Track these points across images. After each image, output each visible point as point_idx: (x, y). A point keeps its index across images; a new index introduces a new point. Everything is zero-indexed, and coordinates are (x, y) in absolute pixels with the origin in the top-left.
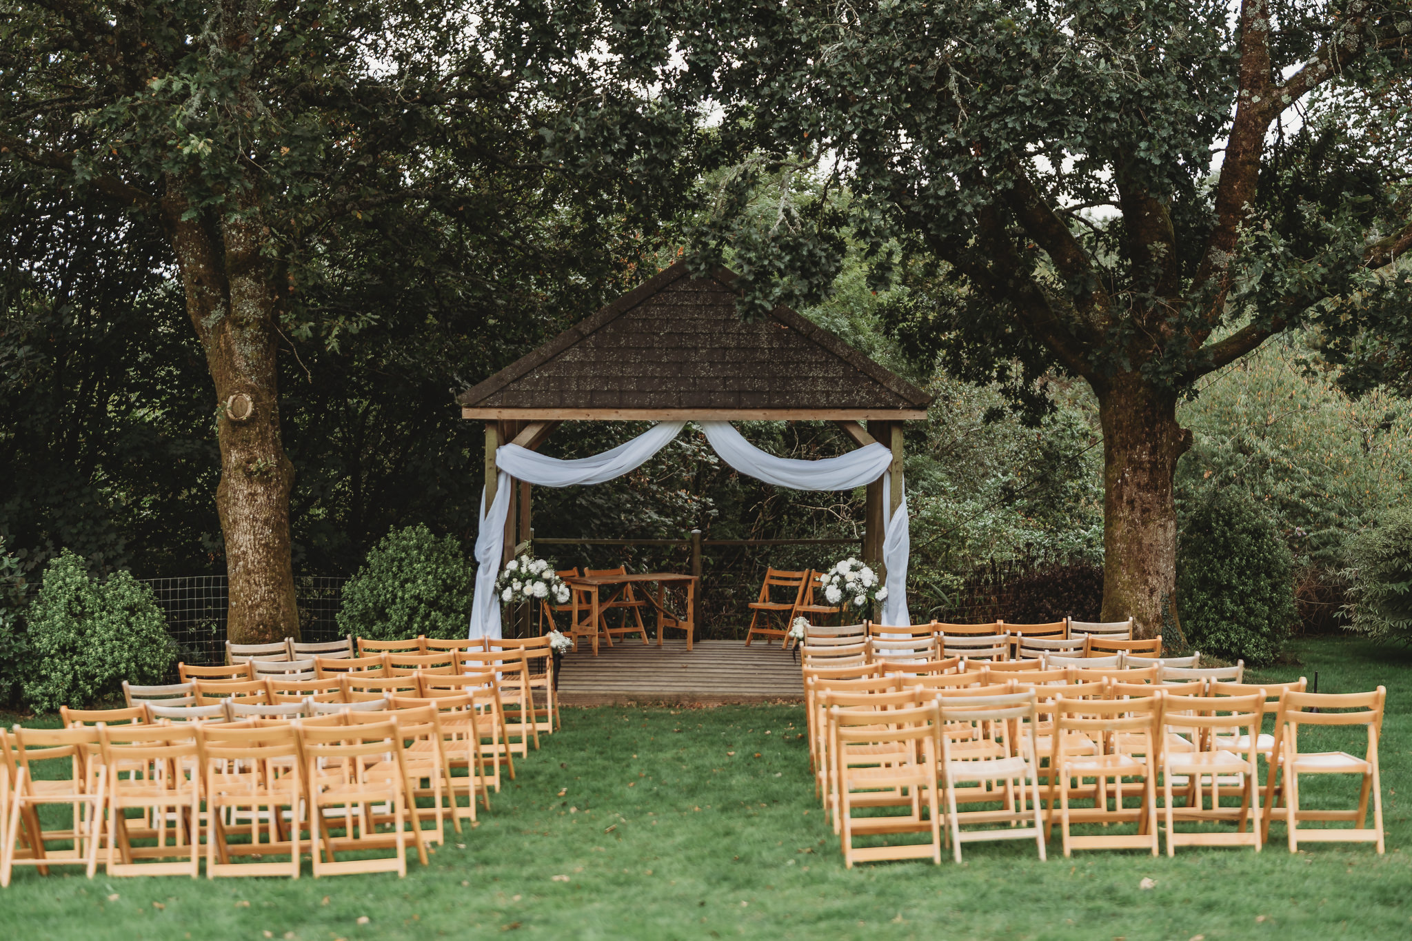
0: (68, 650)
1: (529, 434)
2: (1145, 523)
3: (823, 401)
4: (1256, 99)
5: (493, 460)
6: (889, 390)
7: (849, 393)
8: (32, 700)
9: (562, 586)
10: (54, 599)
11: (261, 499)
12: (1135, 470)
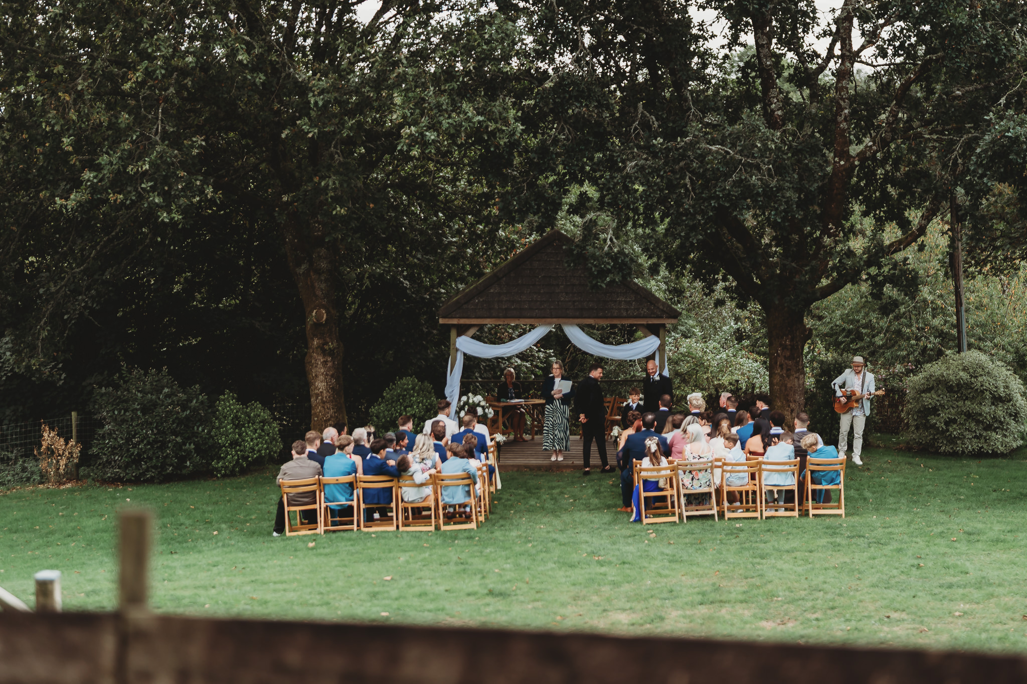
0: (234, 444)
1: (472, 331)
2: (788, 376)
3: (625, 314)
4: (842, 163)
5: (455, 344)
6: (658, 308)
7: (638, 309)
8: (217, 469)
9: (491, 409)
10: (225, 417)
11: (330, 364)
12: (783, 350)
